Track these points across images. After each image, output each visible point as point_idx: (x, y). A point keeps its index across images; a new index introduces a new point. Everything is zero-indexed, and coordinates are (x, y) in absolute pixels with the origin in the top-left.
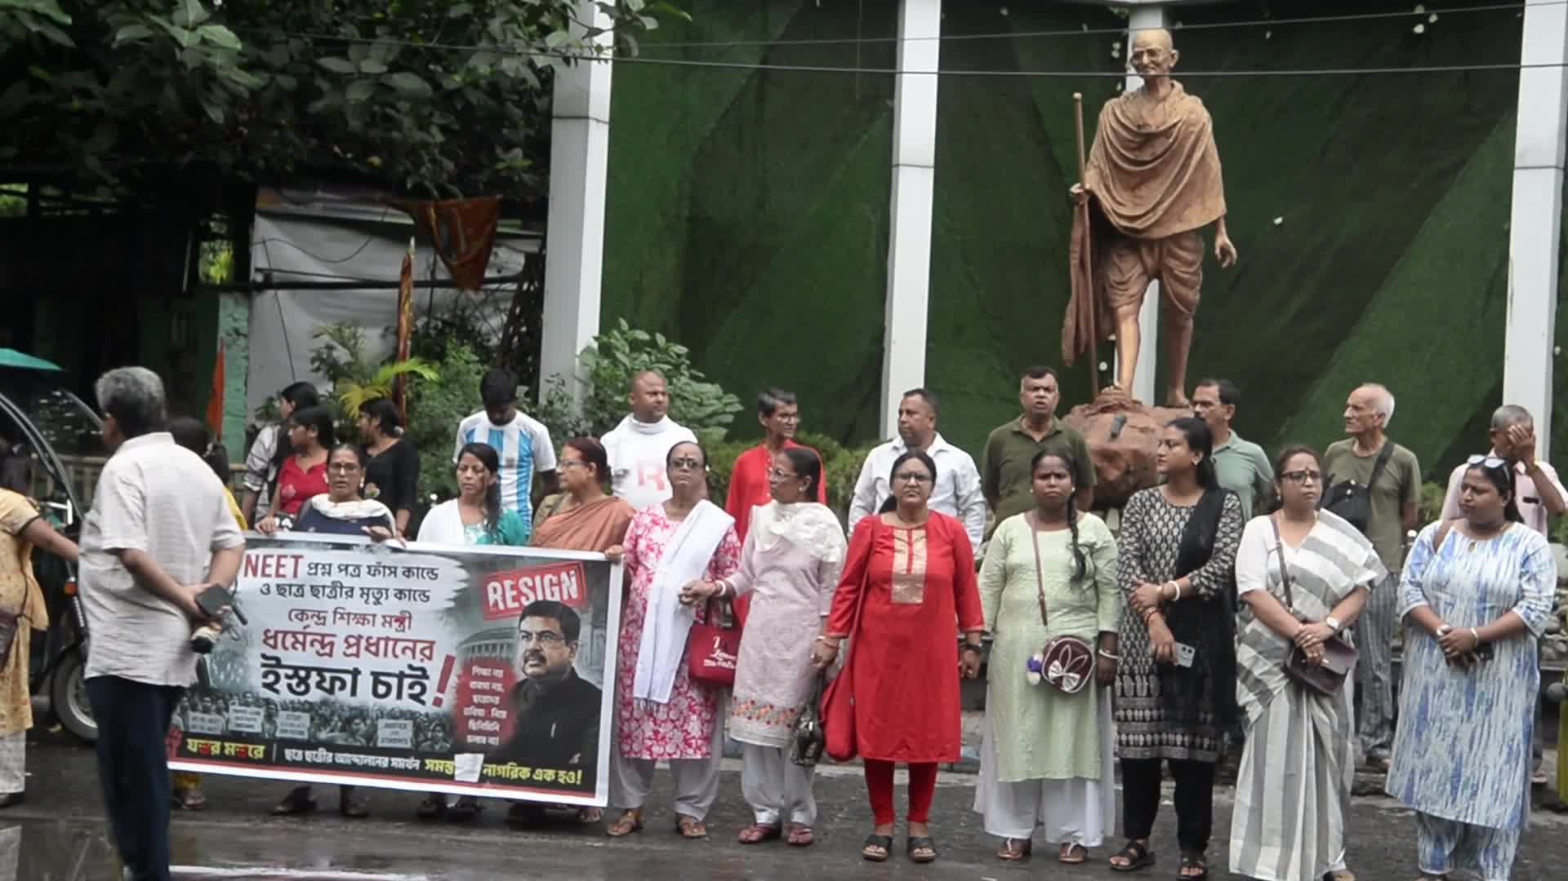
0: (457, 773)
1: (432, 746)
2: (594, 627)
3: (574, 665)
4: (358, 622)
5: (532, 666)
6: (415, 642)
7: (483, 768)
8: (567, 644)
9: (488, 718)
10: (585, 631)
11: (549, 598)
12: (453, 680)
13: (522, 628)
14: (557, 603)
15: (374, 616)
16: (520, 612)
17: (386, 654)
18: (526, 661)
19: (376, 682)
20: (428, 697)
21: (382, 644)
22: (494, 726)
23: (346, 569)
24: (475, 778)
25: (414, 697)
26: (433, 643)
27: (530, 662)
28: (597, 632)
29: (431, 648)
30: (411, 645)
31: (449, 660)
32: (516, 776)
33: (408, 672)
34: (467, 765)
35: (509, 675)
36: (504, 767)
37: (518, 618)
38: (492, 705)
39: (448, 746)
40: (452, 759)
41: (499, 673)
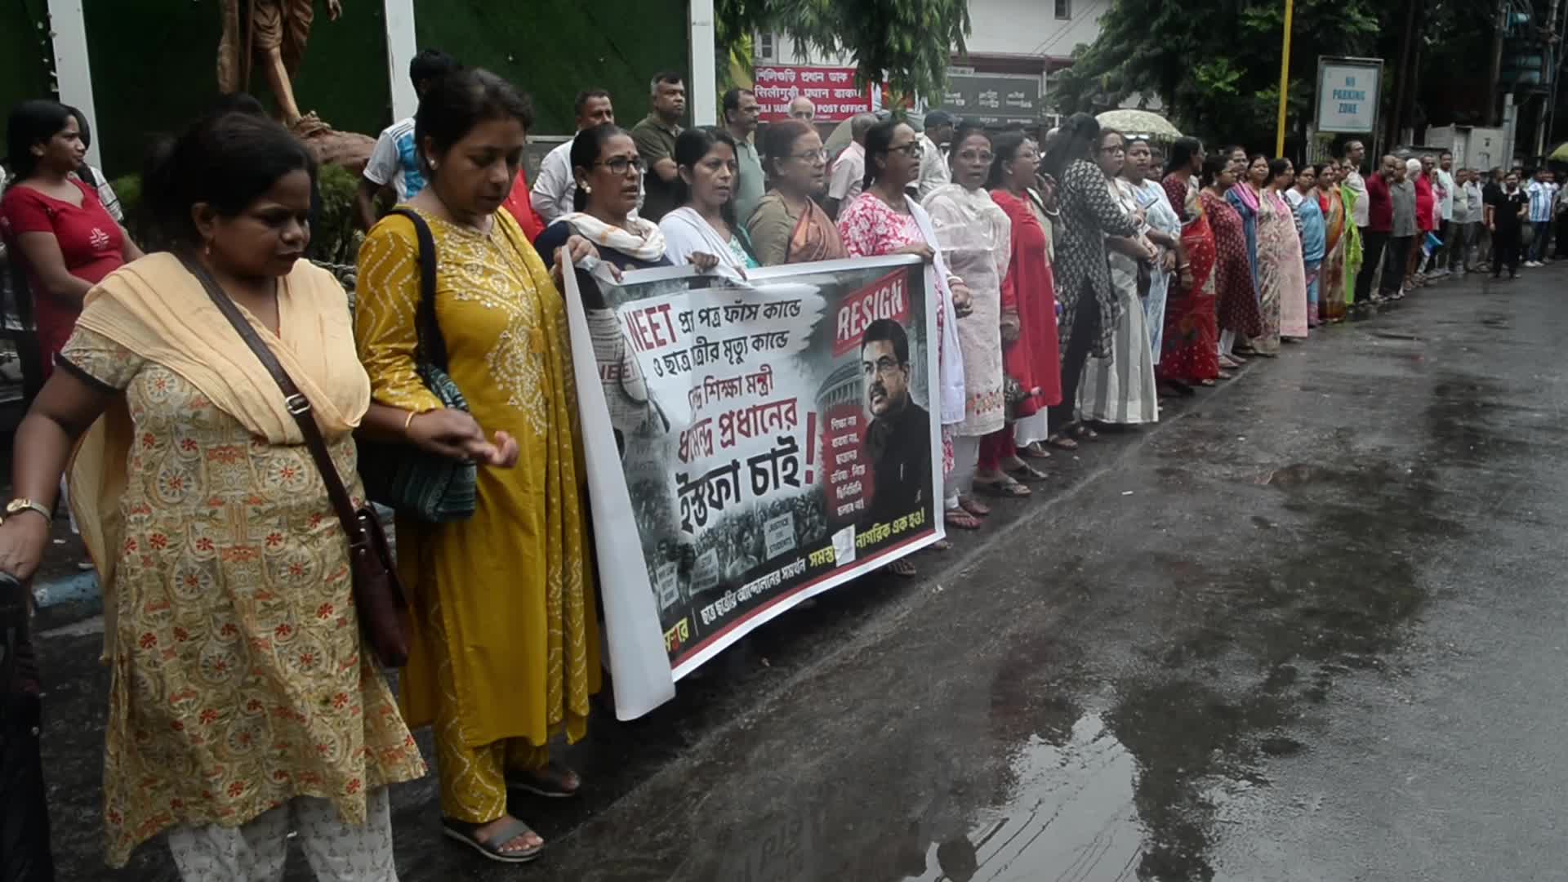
0: (837, 557)
1: (812, 536)
2: (919, 342)
3: (909, 390)
4: (727, 394)
5: (877, 402)
6: (778, 404)
7: (856, 540)
8: (901, 368)
9: (851, 479)
10: (913, 346)
11: (883, 317)
12: (818, 443)
13: (865, 359)
14: (888, 320)
15: (740, 379)
16: (860, 340)
17: (757, 433)
18: (872, 399)
19: (756, 472)
20: (800, 476)
21: (751, 415)
22: (855, 488)
23: (708, 317)
24: (852, 557)
25: (790, 480)
26: (793, 401)
27: (876, 399)
28: (921, 347)
29: (793, 409)
30: (775, 410)
31: (811, 417)
32: (880, 538)
33: (779, 448)
34: (843, 543)
35: (861, 419)
36: (870, 532)
37: (860, 347)
38: (851, 462)
39: (824, 528)
40: (830, 543)
41: (853, 420)
